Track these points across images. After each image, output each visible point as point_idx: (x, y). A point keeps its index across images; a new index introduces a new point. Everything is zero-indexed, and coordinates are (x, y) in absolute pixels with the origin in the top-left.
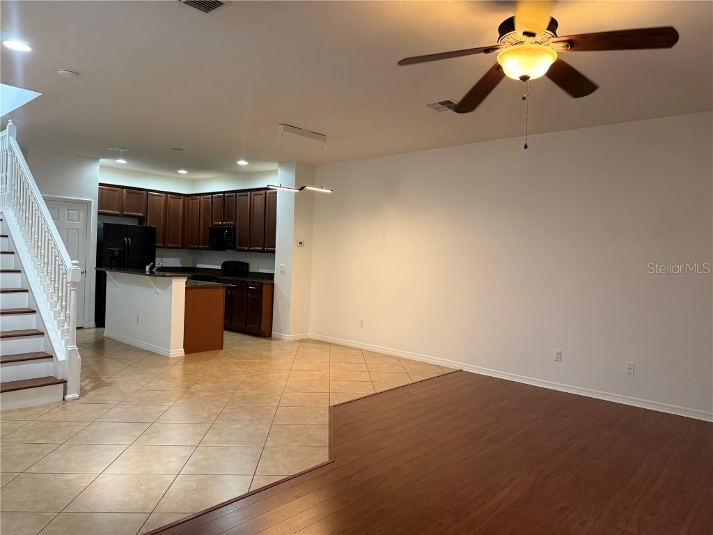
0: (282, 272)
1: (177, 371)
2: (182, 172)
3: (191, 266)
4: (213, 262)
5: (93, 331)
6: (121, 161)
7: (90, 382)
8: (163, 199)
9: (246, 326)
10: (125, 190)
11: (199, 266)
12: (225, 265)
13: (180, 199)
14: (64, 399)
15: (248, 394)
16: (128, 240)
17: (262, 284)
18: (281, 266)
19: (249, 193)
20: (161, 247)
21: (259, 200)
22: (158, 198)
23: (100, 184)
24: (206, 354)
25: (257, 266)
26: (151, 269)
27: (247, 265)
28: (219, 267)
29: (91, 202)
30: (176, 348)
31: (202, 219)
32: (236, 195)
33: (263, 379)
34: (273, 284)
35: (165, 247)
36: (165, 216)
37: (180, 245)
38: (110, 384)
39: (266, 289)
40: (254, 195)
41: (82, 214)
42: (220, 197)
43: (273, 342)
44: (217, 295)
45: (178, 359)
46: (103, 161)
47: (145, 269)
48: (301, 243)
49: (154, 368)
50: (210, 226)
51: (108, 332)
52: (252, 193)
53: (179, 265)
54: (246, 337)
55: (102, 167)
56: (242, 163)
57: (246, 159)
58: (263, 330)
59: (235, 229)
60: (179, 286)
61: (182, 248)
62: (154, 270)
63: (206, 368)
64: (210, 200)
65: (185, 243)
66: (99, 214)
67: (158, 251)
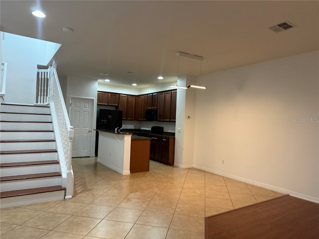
0: (179, 132)
1: (125, 184)
2: (134, 85)
3: (138, 128)
4: (147, 127)
5: (94, 158)
6: (107, 81)
7: (81, 188)
8: (126, 97)
9: (161, 159)
10: (109, 94)
11: (142, 128)
12: (153, 128)
13: (134, 97)
14: (64, 198)
15: (157, 203)
16: (110, 116)
17: (169, 138)
18: (179, 129)
19: (164, 93)
20: (125, 120)
21: (168, 96)
22: (124, 97)
23: (98, 91)
24: (140, 174)
25: (167, 129)
26: (117, 130)
27: (163, 128)
28: (150, 129)
29: (94, 99)
30: (126, 171)
31: (143, 106)
32: (158, 94)
33: (167, 192)
34: (174, 138)
35: (127, 120)
36: (127, 106)
37: (133, 119)
38: (90, 190)
39: (171, 141)
40: (166, 94)
41: (90, 105)
42: (151, 96)
43: (175, 169)
44: (146, 143)
45: (126, 176)
46: (100, 81)
47: (115, 130)
48: (189, 117)
49: (114, 181)
50: (146, 110)
51: (99, 159)
52: (165, 93)
53: (133, 128)
54: (161, 165)
55: (99, 84)
56: (160, 78)
57: (162, 76)
58: (169, 161)
59: (157, 110)
60: (128, 139)
61: (135, 120)
62: (119, 131)
63: (139, 183)
64: (146, 97)
65: (135, 118)
66: (98, 105)
67: (123, 122)
